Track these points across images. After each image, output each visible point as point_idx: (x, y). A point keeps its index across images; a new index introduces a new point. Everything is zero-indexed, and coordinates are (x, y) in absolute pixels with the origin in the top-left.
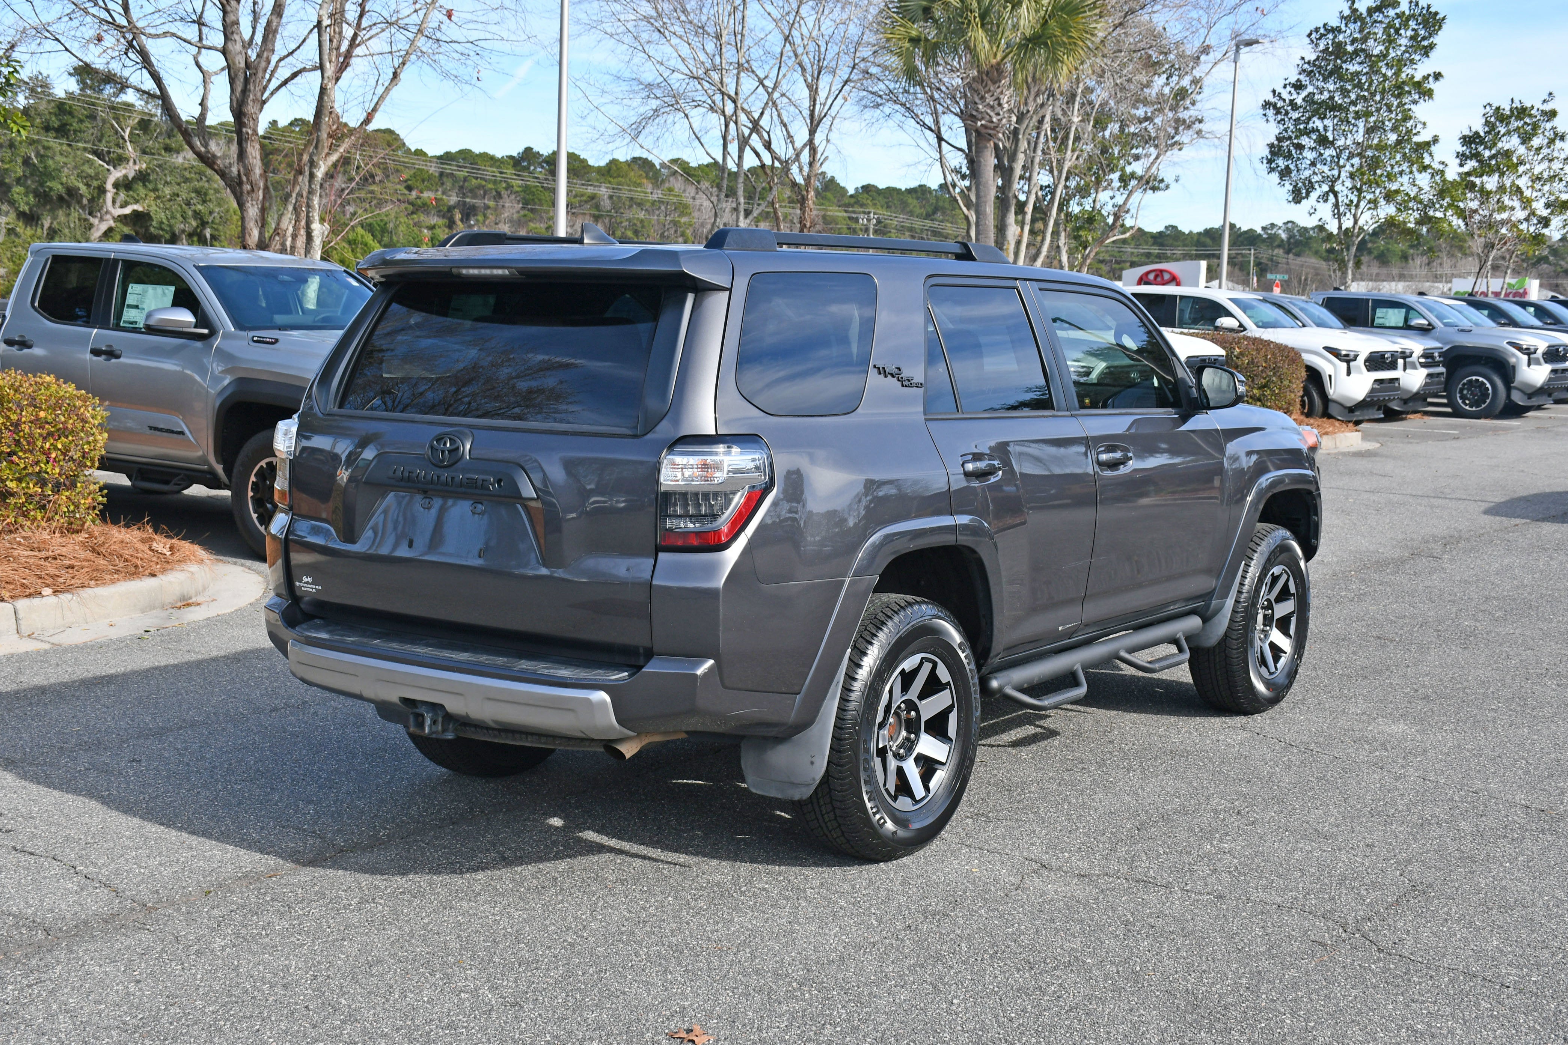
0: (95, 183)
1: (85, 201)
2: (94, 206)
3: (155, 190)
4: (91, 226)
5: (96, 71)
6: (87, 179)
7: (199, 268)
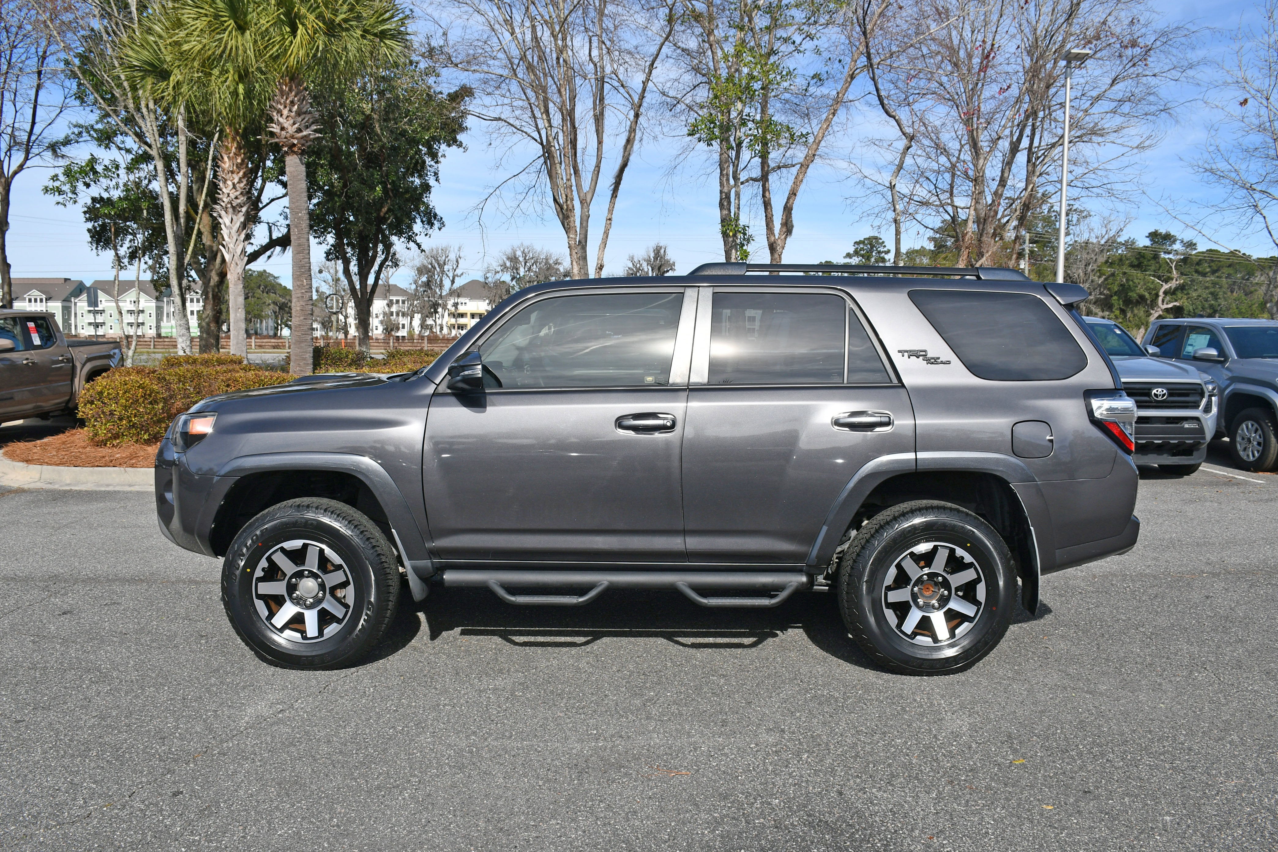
0: (1154, 292)
1: (1148, 302)
2: (1153, 304)
3: (1188, 294)
4: (1151, 314)
5: (1160, 234)
6: (1148, 289)
7: (1225, 329)
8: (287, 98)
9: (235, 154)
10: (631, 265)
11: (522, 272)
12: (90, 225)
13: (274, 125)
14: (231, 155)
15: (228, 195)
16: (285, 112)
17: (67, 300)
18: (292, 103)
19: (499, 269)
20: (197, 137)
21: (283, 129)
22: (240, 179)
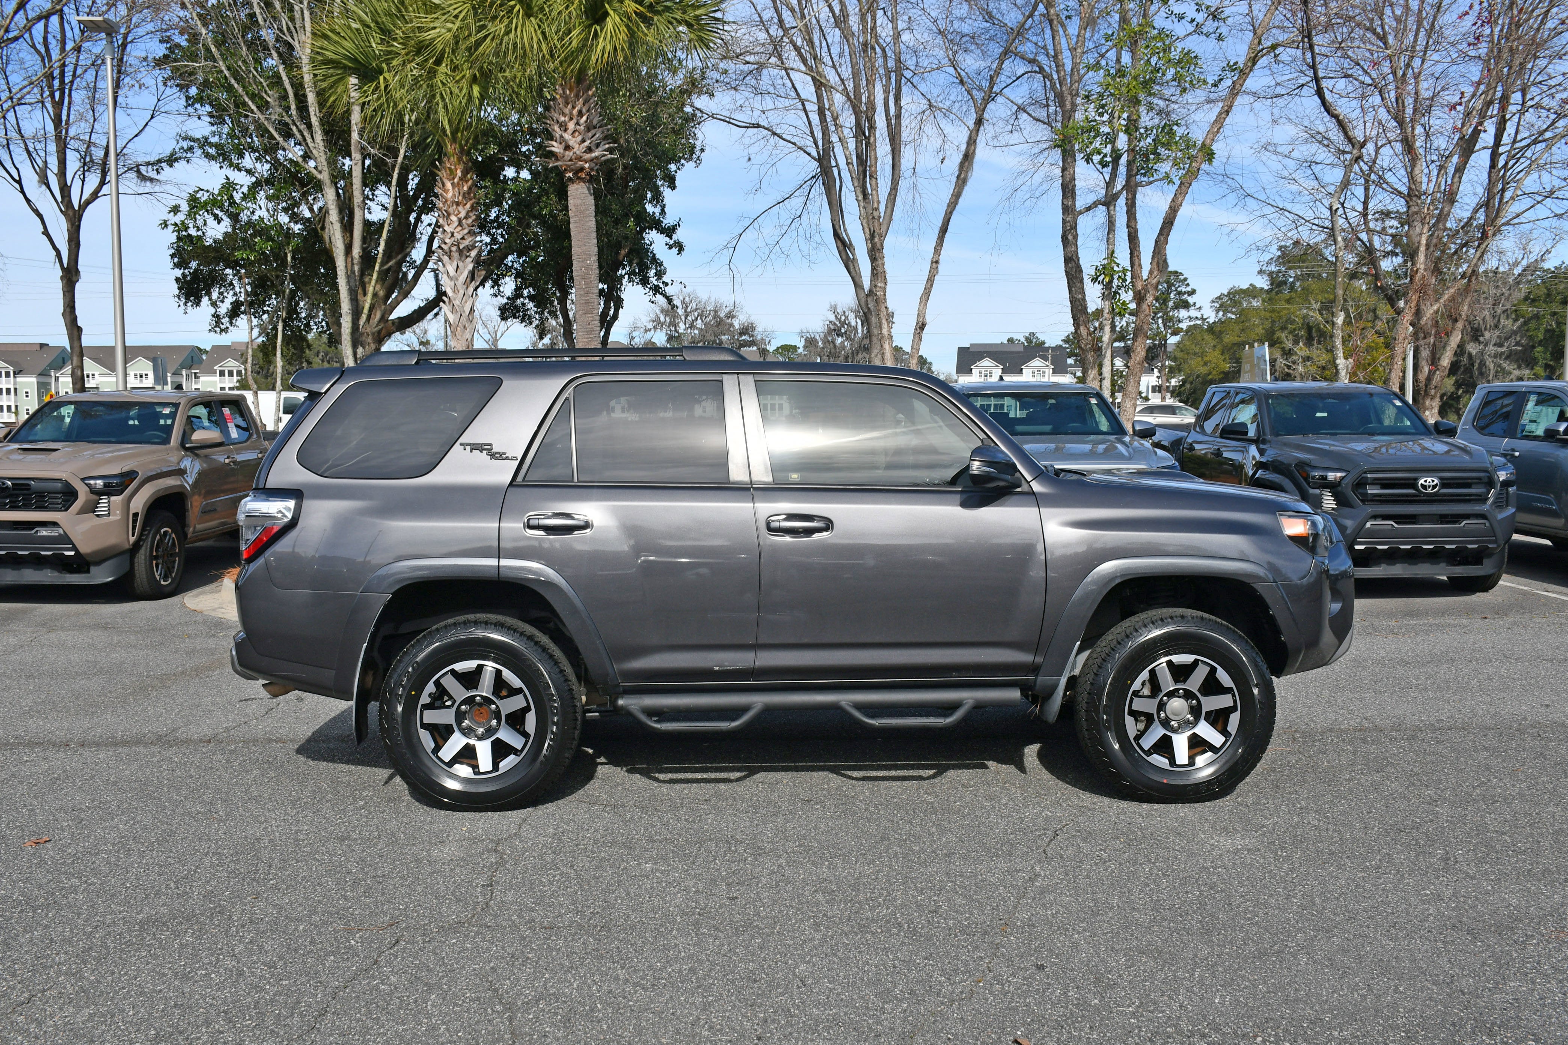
8: (574, 108)
9: (461, 179)
10: (832, 318)
11: (682, 328)
12: (178, 273)
13: (554, 143)
14: (456, 180)
15: (453, 235)
16: (571, 126)
17: (44, 374)
18: (580, 114)
19: (650, 325)
20: (384, 155)
21: (567, 148)
22: (468, 213)
